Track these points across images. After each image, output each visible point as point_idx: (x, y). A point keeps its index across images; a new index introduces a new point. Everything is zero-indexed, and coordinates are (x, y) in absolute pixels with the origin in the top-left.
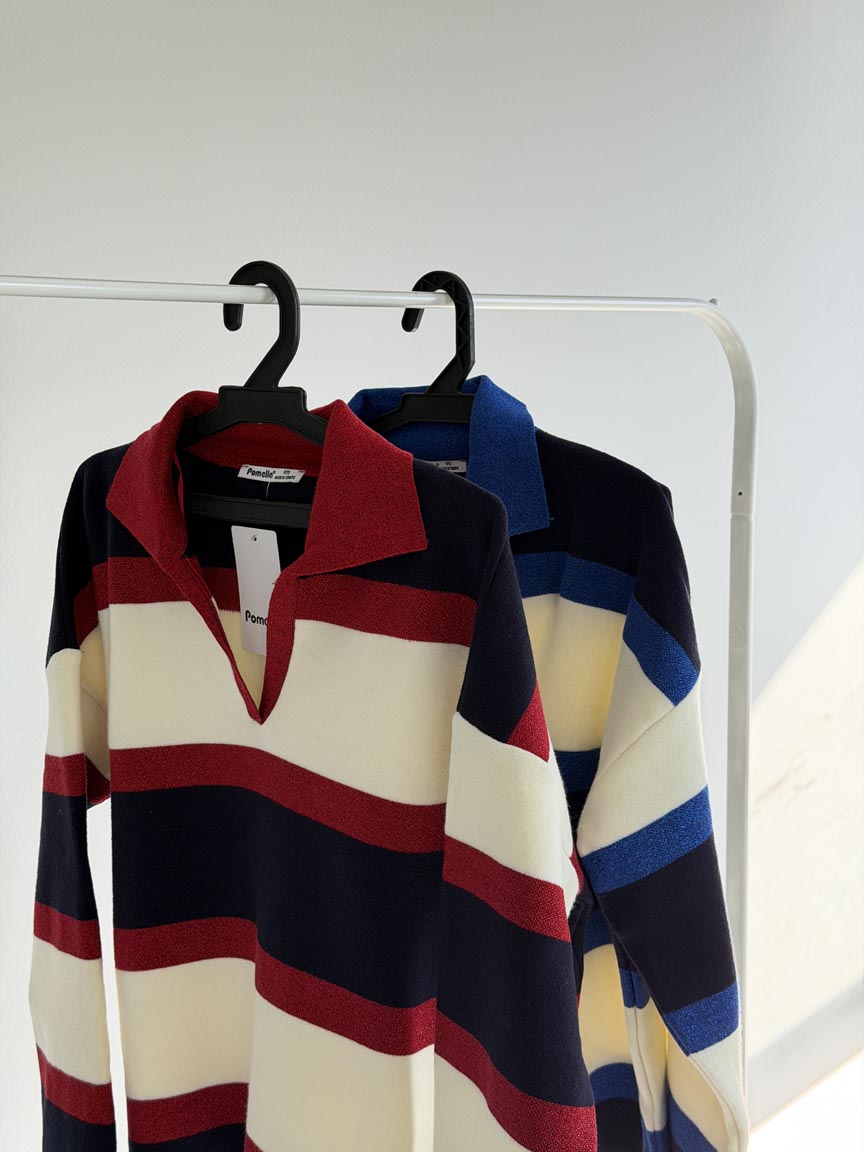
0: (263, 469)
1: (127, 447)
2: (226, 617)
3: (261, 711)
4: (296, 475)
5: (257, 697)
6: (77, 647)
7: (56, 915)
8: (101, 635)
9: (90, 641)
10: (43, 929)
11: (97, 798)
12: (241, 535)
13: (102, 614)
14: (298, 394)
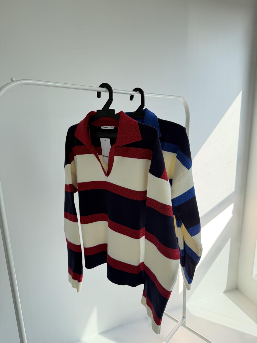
0: (106, 127)
1: (78, 124)
2: (100, 157)
3: (107, 174)
4: (113, 127)
5: (106, 171)
6: (70, 164)
7: (69, 214)
8: (74, 161)
9: (72, 163)
10: (66, 216)
11: (75, 192)
12: (102, 140)
13: (75, 157)
14: (113, 110)
